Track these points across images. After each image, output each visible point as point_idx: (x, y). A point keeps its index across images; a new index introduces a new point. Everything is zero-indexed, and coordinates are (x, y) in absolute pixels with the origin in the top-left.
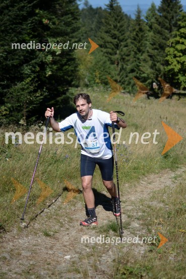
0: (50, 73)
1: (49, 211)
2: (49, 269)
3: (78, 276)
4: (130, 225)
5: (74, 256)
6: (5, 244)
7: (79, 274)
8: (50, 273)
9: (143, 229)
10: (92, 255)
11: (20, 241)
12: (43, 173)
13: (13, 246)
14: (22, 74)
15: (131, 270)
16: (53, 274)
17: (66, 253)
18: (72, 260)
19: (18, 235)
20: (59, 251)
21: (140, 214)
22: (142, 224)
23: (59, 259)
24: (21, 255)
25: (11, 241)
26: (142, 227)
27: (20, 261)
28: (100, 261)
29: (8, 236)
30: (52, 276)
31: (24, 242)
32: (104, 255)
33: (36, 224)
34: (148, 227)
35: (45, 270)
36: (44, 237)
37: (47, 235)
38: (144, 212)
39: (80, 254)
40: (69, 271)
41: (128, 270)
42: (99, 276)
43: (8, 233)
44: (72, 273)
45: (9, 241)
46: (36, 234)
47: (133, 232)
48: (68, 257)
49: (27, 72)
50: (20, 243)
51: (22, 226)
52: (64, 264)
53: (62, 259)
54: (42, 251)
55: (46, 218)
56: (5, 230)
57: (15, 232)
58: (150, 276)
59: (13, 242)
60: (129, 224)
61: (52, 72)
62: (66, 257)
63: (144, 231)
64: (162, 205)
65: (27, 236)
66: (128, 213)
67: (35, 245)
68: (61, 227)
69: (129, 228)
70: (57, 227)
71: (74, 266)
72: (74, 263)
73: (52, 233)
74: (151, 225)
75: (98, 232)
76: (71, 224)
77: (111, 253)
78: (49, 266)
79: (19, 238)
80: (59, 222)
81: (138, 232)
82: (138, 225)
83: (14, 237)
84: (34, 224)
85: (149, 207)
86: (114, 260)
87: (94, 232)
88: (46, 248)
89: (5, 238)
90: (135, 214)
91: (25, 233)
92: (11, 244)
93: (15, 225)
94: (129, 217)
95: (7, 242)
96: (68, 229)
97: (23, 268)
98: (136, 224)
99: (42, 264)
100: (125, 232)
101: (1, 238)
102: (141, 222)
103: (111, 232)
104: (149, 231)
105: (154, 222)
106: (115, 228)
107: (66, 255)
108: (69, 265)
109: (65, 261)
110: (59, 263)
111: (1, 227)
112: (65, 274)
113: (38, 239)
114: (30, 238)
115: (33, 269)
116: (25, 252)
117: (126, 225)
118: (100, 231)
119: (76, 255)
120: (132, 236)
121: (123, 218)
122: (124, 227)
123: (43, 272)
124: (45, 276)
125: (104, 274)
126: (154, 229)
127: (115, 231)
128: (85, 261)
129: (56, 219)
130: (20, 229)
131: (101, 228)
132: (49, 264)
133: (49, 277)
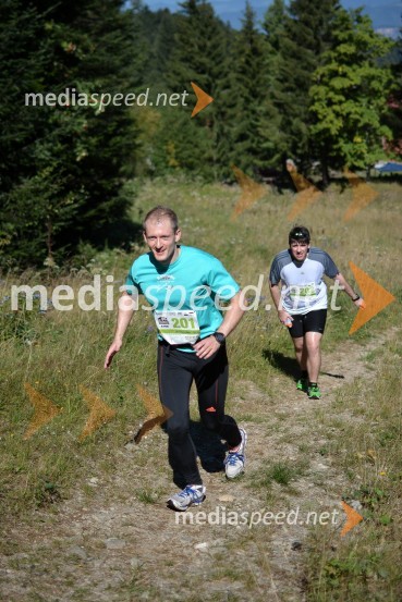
0: (84, 154)
1: (137, 448)
2: (172, 575)
3: (237, 585)
4: (308, 467)
5: (215, 543)
6: (64, 526)
7: (236, 583)
8: (177, 583)
9: (337, 474)
10: (252, 538)
11: (95, 517)
13: (84, 529)
14: (32, 160)
15: (343, 566)
16: (183, 586)
17: (196, 538)
18: (213, 552)
19: (87, 504)
20: (180, 534)
21: (323, 442)
22: (333, 464)
23: (186, 552)
24: (105, 547)
25: (76, 519)
26: (334, 469)
27: (109, 562)
28: (270, 550)
29: (67, 508)
30: (183, 589)
31: (105, 518)
32: (273, 536)
33: (118, 480)
34: (346, 470)
35: (165, 578)
36: (142, 504)
37: (148, 500)
38: (329, 437)
39: (226, 537)
40: (215, 577)
41: (337, 567)
42: (277, 583)
43: (67, 502)
45: (72, 518)
46: (124, 499)
47: (319, 482)
48: (202, 546)
49: (42, 156)
50: (94, 521)
51: (90, 484)
52: (198, 562)
53: (190, 551)
54: (144, 536)
55: (136, 463)
56: (59, 496)
57: (80, 499)
58: (383, 575)
59: (81, 521)
60: (306, 465)
61: (88, 151)
62: (198, 546)
63: (340, 478)
64: (360, 420)
65: (106, 506)
66: (300, 443)
67: (127, 525)
69: (308, 475)
70: (162, 482)
71: (222, 565)
72: (219, 557)
73: (154, 496)
74: (352, 463)
75: (248, 487)
77: (286, 530)
78: (172, 569)
79: (91, 512)
80: (164, 470)
81: (329, 482)
82: (324, 467)
83: (80, 509)
84: (114, 479)
85: (338, 425)
86: (297, 546)
87: (240, 486)
88: (151, 528)
89: (63, 513)
90: (313, 442)
91: (100, 499)
92: (78, 525)
93: (78, 484)
94: (302, 450)
95: (68, 522)
97: (119, 577)
98: (320, 465)
99: (155, 566)
100: (301, 484)
101: (56, 513)
102: (330, 459)
103: (276, 486)
104: (351, 477)
105: (357, 458)
106: (281, 476)
107: (197, 543)
108: (209, 564)
109: (198, 555)
110: (187, 560)
111: (52, 490)
112: (208, 583)
113: (131, 510)
114: (112, 509)
115: (141, 577)
116: (111, 541)
117: (302, 469)
118: (253, 485)
119: (218, 540)
120: (318, 490)
121: (291, 454)
122: (300, 473)
123: (161, 584)
124: (168, 590)
125: (286, 577)
126: (360, 474)
127: (283, 481)
128: (241, 552)
129: (155, 464)
130: (89, 492)
131: (253, 477)
132: (170, 564)
133: (177, 592)
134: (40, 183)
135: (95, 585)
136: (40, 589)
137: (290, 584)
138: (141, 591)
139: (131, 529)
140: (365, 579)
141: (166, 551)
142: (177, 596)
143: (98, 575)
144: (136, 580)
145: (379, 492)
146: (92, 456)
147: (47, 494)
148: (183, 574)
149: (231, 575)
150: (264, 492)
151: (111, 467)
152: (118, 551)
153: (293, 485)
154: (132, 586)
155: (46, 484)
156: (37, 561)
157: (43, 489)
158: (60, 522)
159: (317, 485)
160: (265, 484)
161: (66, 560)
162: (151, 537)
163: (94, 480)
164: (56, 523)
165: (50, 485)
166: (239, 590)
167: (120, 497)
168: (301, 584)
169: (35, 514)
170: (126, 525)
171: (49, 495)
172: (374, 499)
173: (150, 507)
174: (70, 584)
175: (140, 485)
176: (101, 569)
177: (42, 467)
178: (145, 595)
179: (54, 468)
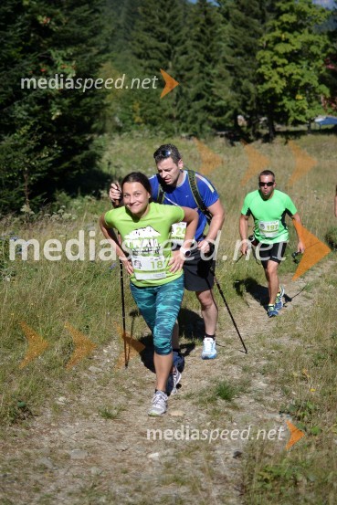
0: (58, 114)
1: (101, 370)
2: (127, 482)
3: (183, 490)
4: (250, 385)
5: (165, 452)
6: (35, 440)
7: (183, 487)
8: (131, 488)
9: (275, 390)
10: (197, 448)
11: (62, 431)
12: (78, 301)
13: (52, 442)
14: (12, 119)
15: (276, 472)
16: (136, 491)
17: (149, 449)
18: (163, 461)
19: (55, 420)
20: (136, 446)
21: (264, 363)
22: (272, 382)
23: (140, 461)
24: (69, 458)
25: (45, 433)
26: (272, 387)
27: (72, 470)
28: (214, 459)
29: (37, 423)
30: (136, 494)
31: (70, 432)
32: (217, 446)
33: (83, 399)
34: (283, 388)
35: (120, 484)
36: (103, 420)
37: (108, 416)
38: (269, 358)
39: (175, 447)
40: (165, 483)
41: (271, 472)
42: (219, 487)
43: (37, 419)
44: (170, 486)
45: (42, 433)
46: (87, 415)
47: (259, 398)
48: (155, 455)
49: (21, 116)
50: (61, 435)
51: (58, 403)
52: (150, 470)
53: (144, 460)
54: (104, 447)
55: (99, 383)
56: (31, 414)
57: (49, 416)
58: (312, 479)
59: (50, 435)
60: (248, 384)
61: (62, 110)
62: (151, 456)
63: (278, 394)
64: (297, 343)
65: (72, 421)
66: (243, 363)
68: (129, 398)
69: (250, 392)
70: (121, 400)
71: (171, 472)
72: (168, 466)
73: (114, 412)
74: (288, 381)
75: (196, 404)
76: (144, 392)
78: (127, 476)
79: (58, 427)
80: (123, 389)
81: (268, 398)
82: (264, 385)
83: (49, 425)
84: (79, 397)
85: (277, 348)
86: (238, 455)
87: (189, 403)
88: (110, 441)
89: (34, 428)
90: (254, 363)
91: (67, 415)
92: (47, 438)
93: (47, 403)
94: (245, 370)
95: (38, 436)
96: (141, 401)
97: (80, 483)
98: (260, 383)
99: (112, 473)
100: (244, 400)
101: (27, 428)
102: (269, 378)
103: (221, 402)
104: (286, 393)
105: (292, 376)
106: (225, 393)
107: (151, 452)
108: (160, 471)
109: (151, 463)
110: (141, 468)
111: (24, 409)
112: (157, 488)
113: (93, 425)
114: (77, 424)
115: (100, 484)
116: (75, 453)
117: (244, 387)
118: (201, 401)
119: (169, 450)
120: (258, 405)
121: (235, 374)
122: (242, 390)
123: (117, 489)
124: (123, 495)
125: (227, 482)
126: (294, 390)
127: (227, 398)
128: (187, 461)
129: (116, 384)
130: (58, 409)
131: (201, 394)
132: (126, 472)
133: (131, 496)
134: (19, 139)
135: (59, 491)
136: (11, 495)
137: (230, 487)
138: (98, 495)
139: (93, 441)
140: (296, 483)
141: (123, 461)
142: (131, 500)
143: (62, 482)
144: (95, 486)
145: (311, 407)
146: (61, 378)
147: (20, 412)
148: (137, 480)
149: (178, 481)
150: (210, 407)
151: (77, 388)
152: (81, 460)
153: (236, 401)
154: (91, 491)
155: (18, 403)
156: (9, 470)
157: (16, 408)
158: (31, 437)
159: (257, 400)
160: (211, 400)
161: (35, 469)
162: (110, 448)
163: (61, 399)
164: (27, 437)
165: (22, 404)
166: (185, 494)
167: (84, 413)
168: (240, 488)
169: (9, 429)
170: (88, 438)
171: (22, 413)
172: (306, 412)
173: (111, 422)
174: (38, 490)
175: (101, 403)
176: (65, 477)
177: (16, 389)
178: (103, 500)
179: (26, 389)
